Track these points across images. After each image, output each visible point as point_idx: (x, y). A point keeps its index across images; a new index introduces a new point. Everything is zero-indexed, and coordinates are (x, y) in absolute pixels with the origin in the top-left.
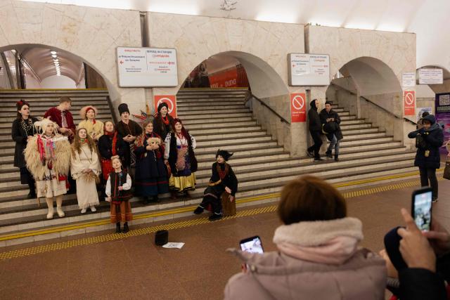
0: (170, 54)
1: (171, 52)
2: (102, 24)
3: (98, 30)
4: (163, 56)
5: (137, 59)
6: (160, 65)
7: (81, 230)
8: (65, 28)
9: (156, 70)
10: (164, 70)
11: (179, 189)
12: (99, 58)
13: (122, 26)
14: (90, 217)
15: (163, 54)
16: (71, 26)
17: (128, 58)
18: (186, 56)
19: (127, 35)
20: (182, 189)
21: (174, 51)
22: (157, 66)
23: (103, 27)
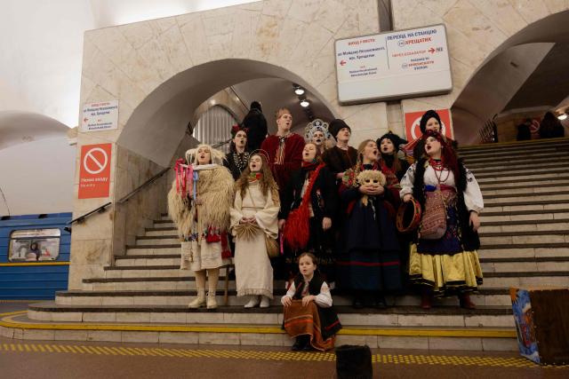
0: (432, 36)
1: (434, 32)
2: (314, 14)
3: (309, 24)
4: (417, 41)
5: (369, 54)
6: (413, 57)
7: (233, 336)
8: (261, 32)
9: (405, 66)
10: (420, 64)
11: (434, 284)
12: (309, 64)
13: (346, 10)
14: (258, 318)
15: (419, 37)
16: (270, 27)
17: (355, 55)
18: (468, 35)
19: (354, 22)
20: (440, 284)
21: (440, 29)
22: (407, 59)
23: (316, 18)
